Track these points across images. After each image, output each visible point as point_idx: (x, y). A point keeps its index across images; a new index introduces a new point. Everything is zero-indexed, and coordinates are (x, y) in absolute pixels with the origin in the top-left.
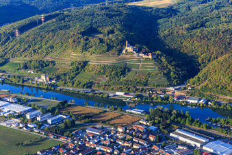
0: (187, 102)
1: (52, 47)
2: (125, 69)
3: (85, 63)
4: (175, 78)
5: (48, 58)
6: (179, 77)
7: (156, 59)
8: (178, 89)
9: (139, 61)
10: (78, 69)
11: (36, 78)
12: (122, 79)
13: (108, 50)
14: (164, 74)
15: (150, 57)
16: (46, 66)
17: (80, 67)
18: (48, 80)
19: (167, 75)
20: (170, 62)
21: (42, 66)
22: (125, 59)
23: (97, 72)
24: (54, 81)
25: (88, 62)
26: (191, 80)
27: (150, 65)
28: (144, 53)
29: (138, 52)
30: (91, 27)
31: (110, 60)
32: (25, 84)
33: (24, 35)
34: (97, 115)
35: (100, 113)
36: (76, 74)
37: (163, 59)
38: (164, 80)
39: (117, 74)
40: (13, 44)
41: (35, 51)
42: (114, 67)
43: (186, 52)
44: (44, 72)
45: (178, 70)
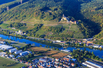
0: (93, 47)
1: (25, 16)
2: (62, 29)
3: (42, 25)
4: (88, 34)
5: (23, 22)
6: (90, 34)
7: (78, 24)
8: (89, 40)
9: (69, 25)
10: (38, 28)
11: (16, 32)
12: (60, 34)
13: (54, 19)
14: (82, 32)
15: (75, 23)
16: (22, 26)
17: (39, 27)
18: (22, 33)
19: (84, 33)
20: (85, 26)
21: (19, 25)
22: (62, 24)
23: (47, 30)
24: (25, 34)
25: (43, 24)
26: (96, 36)
27: (75, 27)
28: (72, 21)
29: (69, 20)
30: (46, 7)
31: (54, 24)
32: (10, 34)
33: (11, 10)
34: (46, 52)
35: (47, 51)
36: (37, 31)
37: (82, 24)
38: (82, 35)
39: (57, 32)
40: (5, 14)
41: (16, 18)
42: (56, 28)
43: (94, 21)
44: (20, 29)
45: (89, 31)
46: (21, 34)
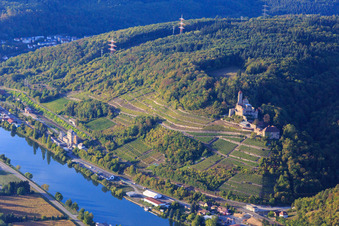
1: (140, 83)
2: (202, 150)
3: (155, 122)
9: (242, 138)
10: (136, 131)
13: (204, 105)
15: (263, 134)
16: (102, 115)
17: (141, 128)
18: (75, 142)
21: (94, 114)
22: (222, 129)
24: (80, 146)
27: (254, 151)
28: (257, 126)
31: (195, 125)
32: (41, 141)
34: (39, 220)
35: (46, 219)
36: (126, 142)
37: (287, 144)
44: (87, 127)
45: (300, 175)
46: (73, 143)
